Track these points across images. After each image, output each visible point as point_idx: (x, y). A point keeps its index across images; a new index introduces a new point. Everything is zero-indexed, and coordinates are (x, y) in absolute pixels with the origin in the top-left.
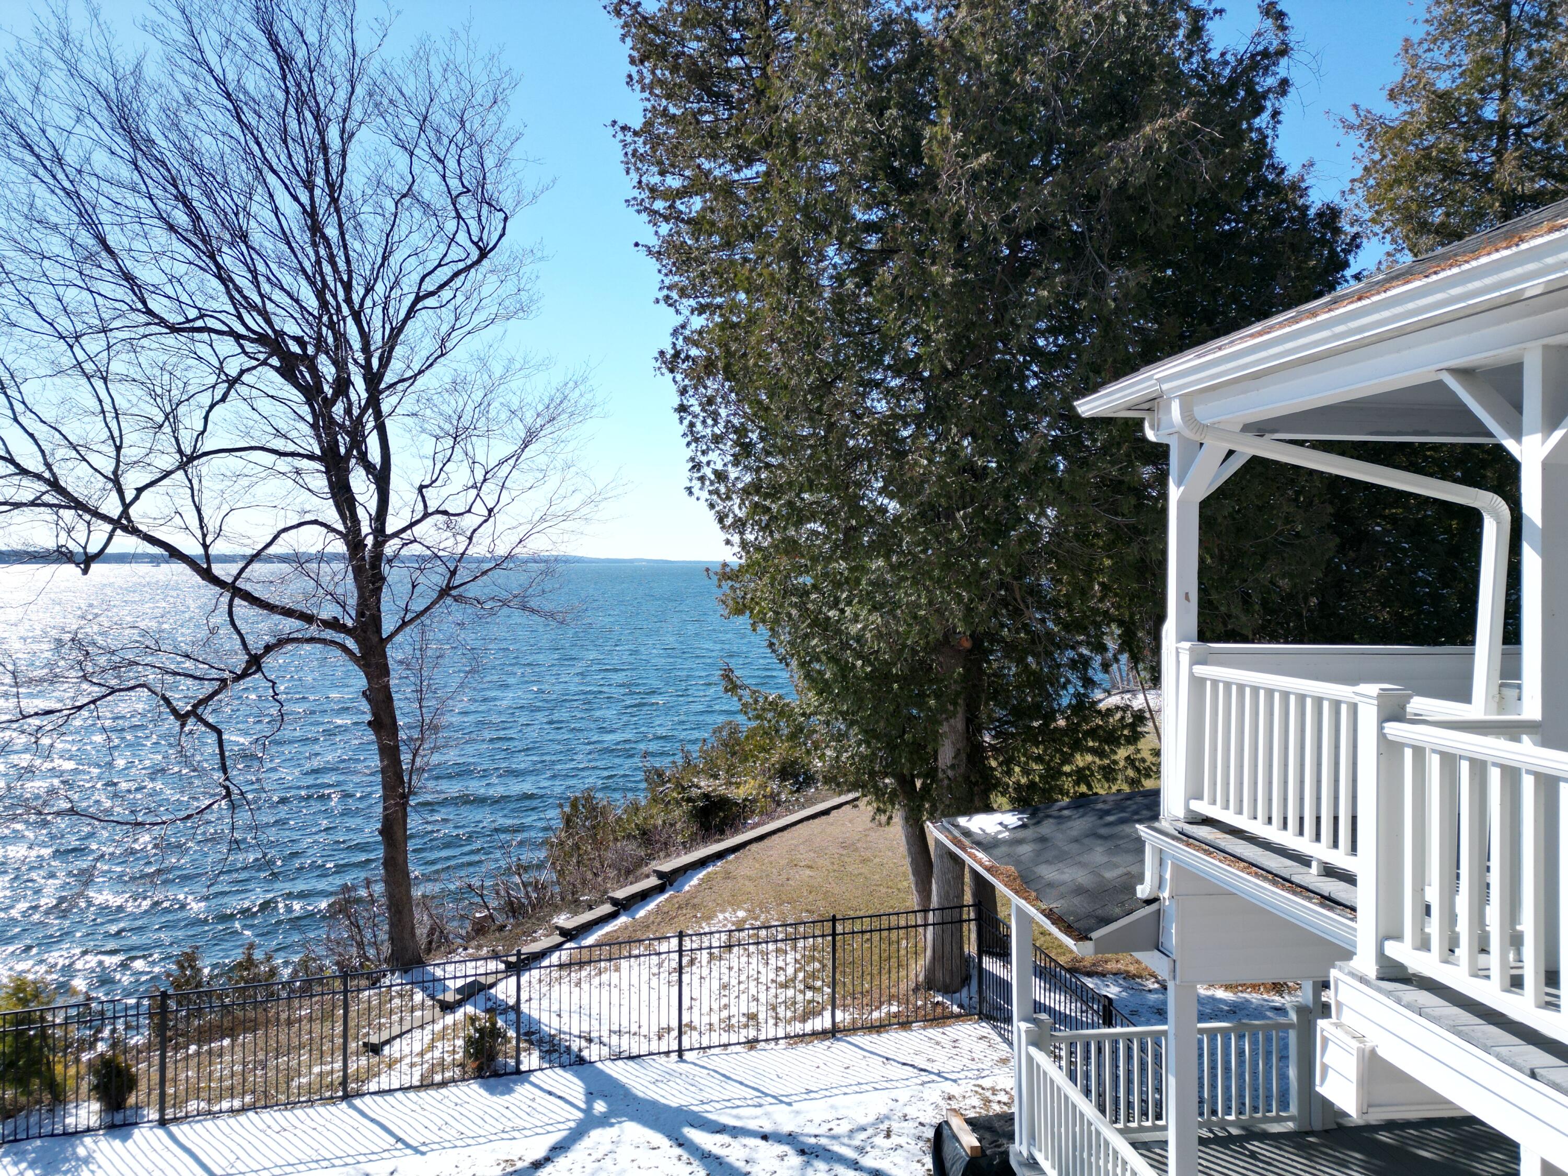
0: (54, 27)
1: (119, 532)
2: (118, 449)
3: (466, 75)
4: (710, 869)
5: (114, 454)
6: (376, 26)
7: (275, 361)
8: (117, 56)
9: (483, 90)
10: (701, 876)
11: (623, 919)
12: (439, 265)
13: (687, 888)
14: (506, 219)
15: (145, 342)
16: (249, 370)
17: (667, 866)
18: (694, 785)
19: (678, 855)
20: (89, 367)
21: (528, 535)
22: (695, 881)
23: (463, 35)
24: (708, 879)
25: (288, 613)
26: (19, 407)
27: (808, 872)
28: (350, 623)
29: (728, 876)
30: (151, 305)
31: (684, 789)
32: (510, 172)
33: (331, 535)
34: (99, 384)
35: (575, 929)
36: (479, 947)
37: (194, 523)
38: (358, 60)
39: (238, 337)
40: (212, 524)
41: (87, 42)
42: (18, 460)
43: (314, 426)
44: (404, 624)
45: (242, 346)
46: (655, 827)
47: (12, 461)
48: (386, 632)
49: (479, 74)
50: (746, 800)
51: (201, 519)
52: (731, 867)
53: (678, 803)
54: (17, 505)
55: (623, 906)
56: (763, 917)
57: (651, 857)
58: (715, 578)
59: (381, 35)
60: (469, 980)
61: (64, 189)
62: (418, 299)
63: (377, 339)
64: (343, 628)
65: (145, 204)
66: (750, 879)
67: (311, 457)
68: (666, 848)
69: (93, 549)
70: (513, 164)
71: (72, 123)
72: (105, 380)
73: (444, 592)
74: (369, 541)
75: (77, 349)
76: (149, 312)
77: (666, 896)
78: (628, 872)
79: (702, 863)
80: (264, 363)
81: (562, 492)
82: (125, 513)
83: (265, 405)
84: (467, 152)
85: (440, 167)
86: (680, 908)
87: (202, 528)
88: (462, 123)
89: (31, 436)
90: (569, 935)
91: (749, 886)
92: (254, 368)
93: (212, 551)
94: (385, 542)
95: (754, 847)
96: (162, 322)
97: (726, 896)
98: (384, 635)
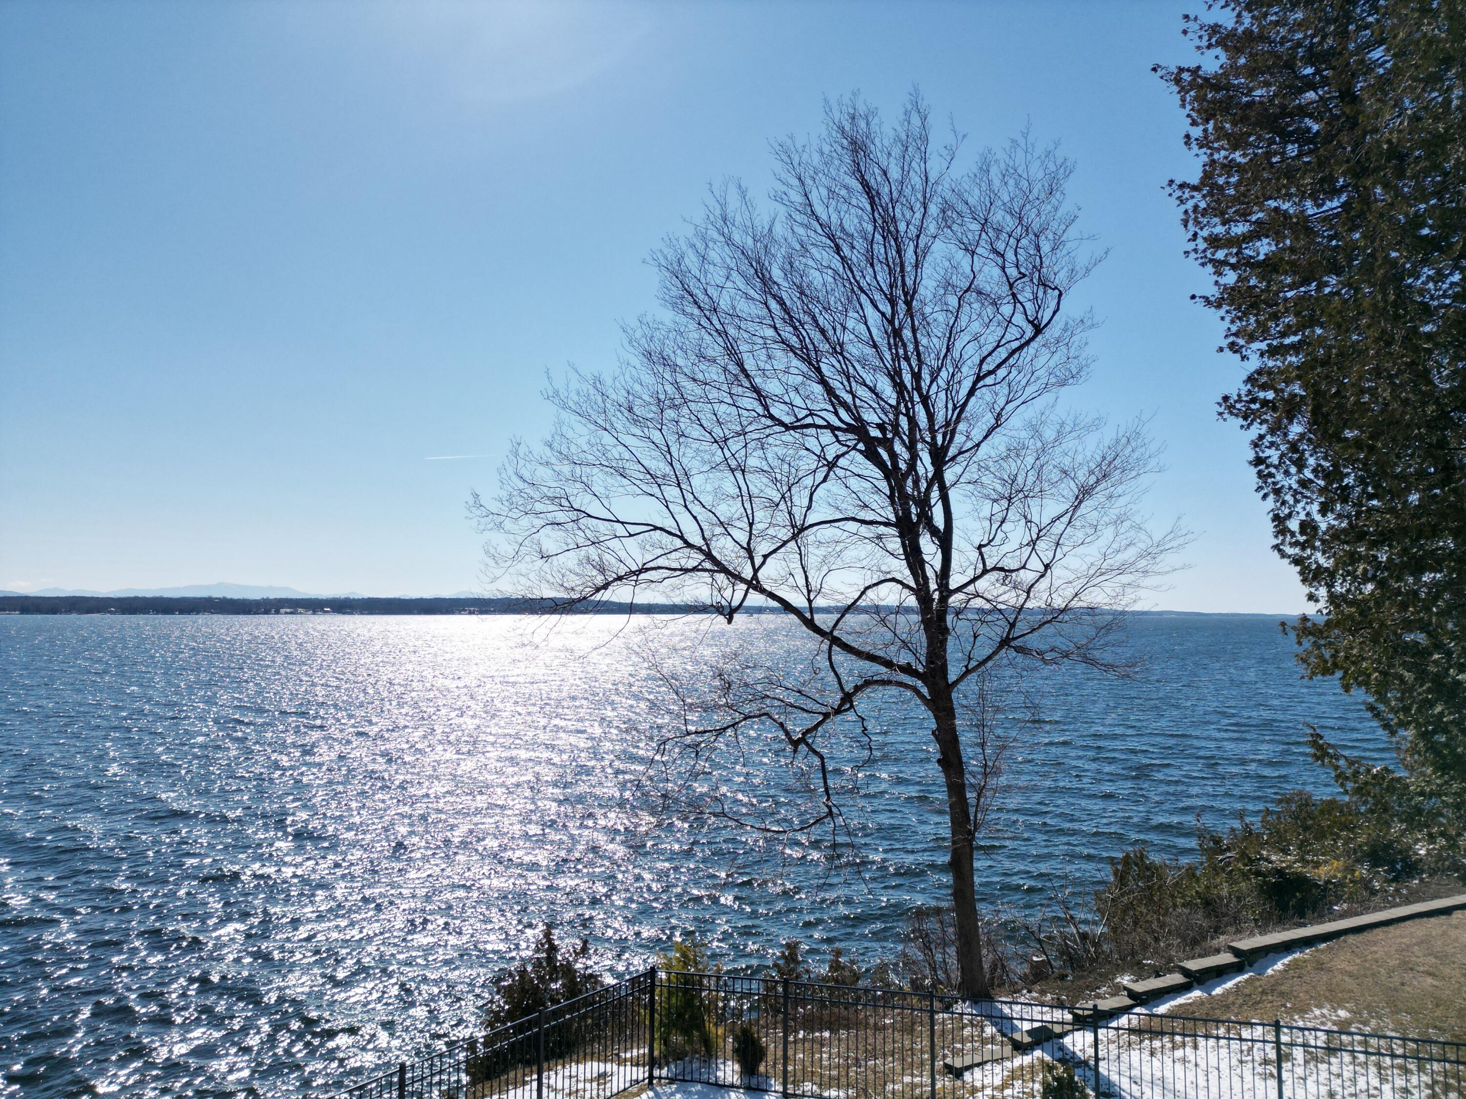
0: (718, 212)
1: (751, 590)
2: (751, 525)
3: (1025, 175)
4: (1297, 955)
5: (748, 529)
6: (944, 152)
7: (861, 446)
8: (757, 223)
9: (1039, 185)
10: (1286, 961)
11: (1196, 994)
12: (998, 346)
13: (1270, 971)
14: (1060, 295)
15: (770, 440)
16: (843, 455)
17: (1246, 944)
18: (1262, 858)
19: (1252, 934)
20: (733, 464)
21: (1084, 588)
22: (1279, 966)
23: (1022, 142)
24: (1294, 966)
25: (871, 658)
26: (689, 497)
27: (1429, 980)
28: (921, 669)
29: (1320, 966)
30: (773, 411)
31: (1251, 861)
32: (1064, 252)
33: (906, 591)
34: (739, 475)
35: (1145, 993)
36: (1043, 993)
37: (801, 582)
38: (930, 184)
39: (833, 429)
40: (814, 583)
41: (738, 218)
42: (686, 536)
43: (891, 497)
44: (968, 672)
45: (836, 437)
46: (1221, 898)
47: (682, 537)
48: (952, 677)
49: (1036, 172)
50: (1328, 882)
51: (807, 578)
52: (1324, 958)
53: (1245, 876)
54: (686, 571)
55: (1195, 979)
56: (1373, 1022)
57: (1217, 930)
58: (1293, 636)
59: (949, 158)
60: (1036, 1025)
61: (717, 331)
62: (979, 378)
63: (940, 419)
64: (914, 673)
65: (770, 332)
66: (1351, 975)
67: (887, 524)
68: (1237, 924)
69: (735, 603)
70: (1068, 245)
71: (724, 280)
72: (743, 471)
73: (1005, 642)
74: (936, 596)
75: (726, 450)
76: (771, 417)
77: (1246, 976)
78: (1195, 942)
79: (1287, 947)
80: (854, 448)
81: (1115, 546)
82: (755, 576)
83: (853, 482)
84: (1024, 242)
85: (1000, 261)
86: (1263, 993)
87: (807, 586)
88: (1020, 219)
89: (695, 518)
90: (1140, 999)
91: (1351, 984)
92: (847, 453)
93: (814, 605)
94: (949, 596)
95: (1351, 939)
96: (781, 423)
97: (1322, 989)
98: (950, 681)
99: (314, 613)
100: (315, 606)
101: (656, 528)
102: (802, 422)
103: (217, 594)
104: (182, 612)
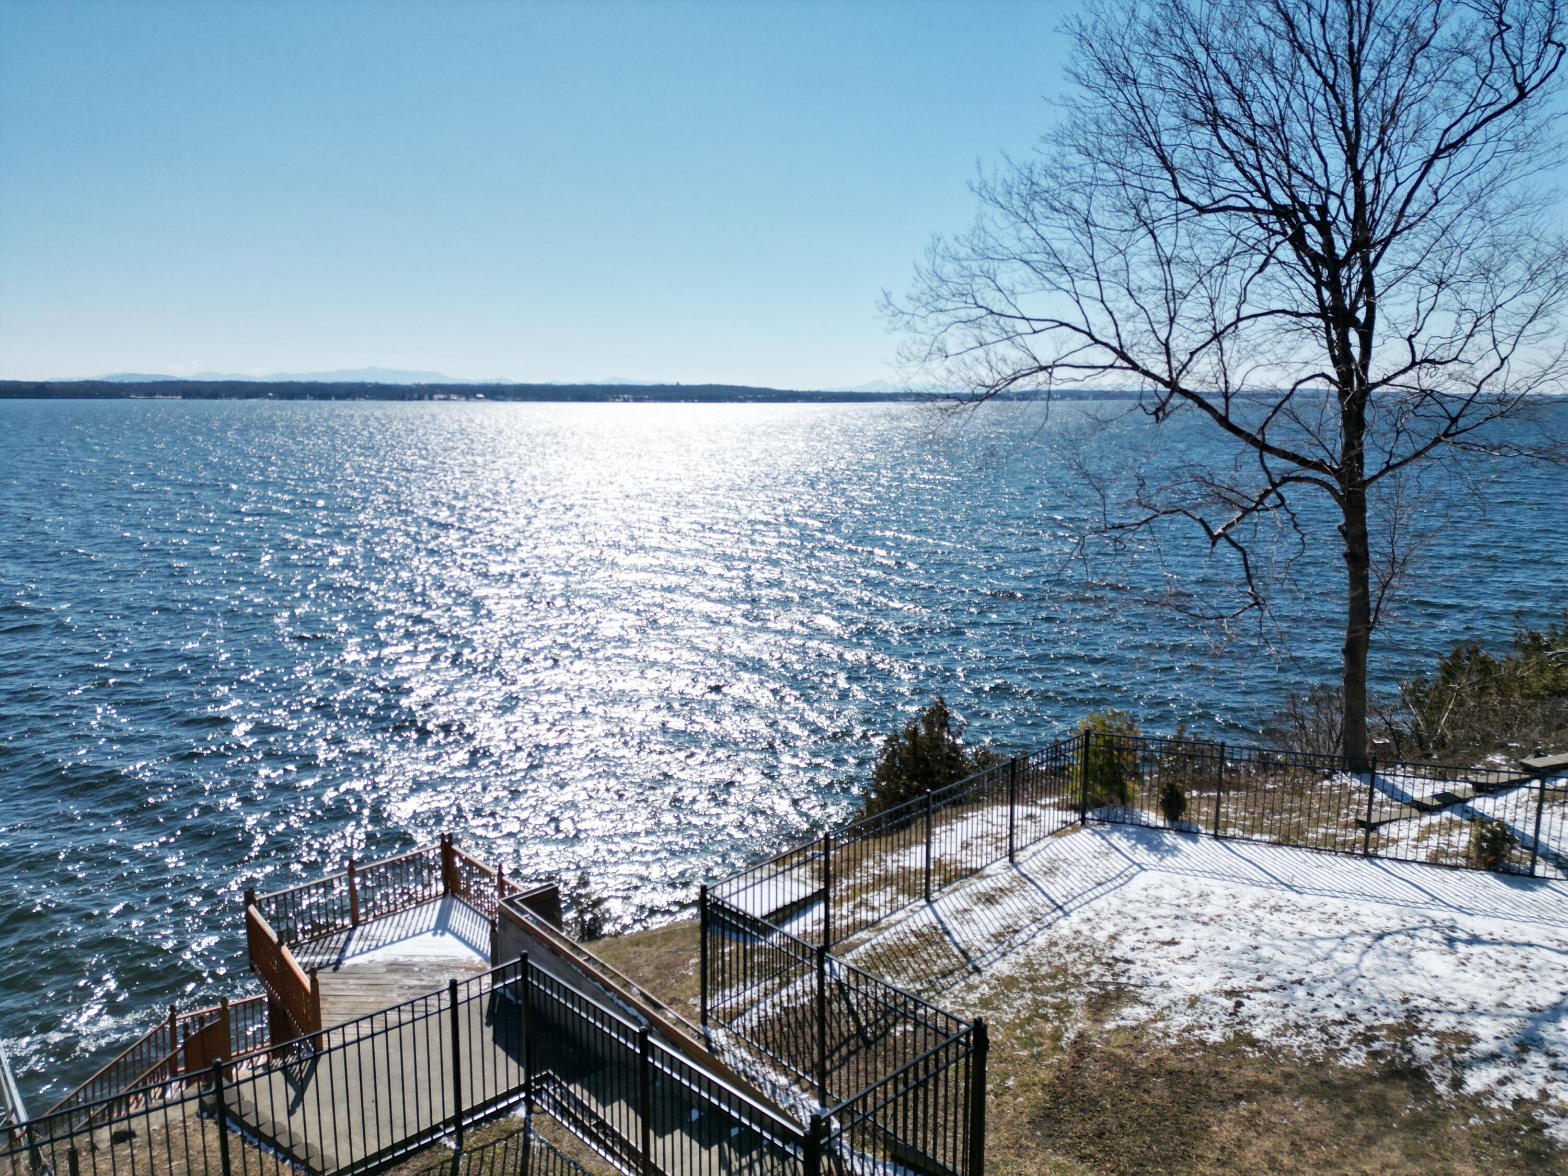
2: (1172, 318)
14: (1562, 53)
28: (1335, 466)
30: (1186, 192)
39: (1255, 211)
44: (1388, 468)
45: (1259, 219)
48: (1368, 472)
51: (1226, 375)
64: (1328, 470)
67: (1312, 315)
76: (1184, 199)
87: (1226, 382)
89: (1110, 313)
90: (1535, 773)
94: (1370, 390)
96: (1196, 206)
98: (1366, 478)
99: (468, 399)
100: (467, 392)
101: (1062, 324)
102: (1221, 204)
103: (370, 379)
104: (338, 397)
